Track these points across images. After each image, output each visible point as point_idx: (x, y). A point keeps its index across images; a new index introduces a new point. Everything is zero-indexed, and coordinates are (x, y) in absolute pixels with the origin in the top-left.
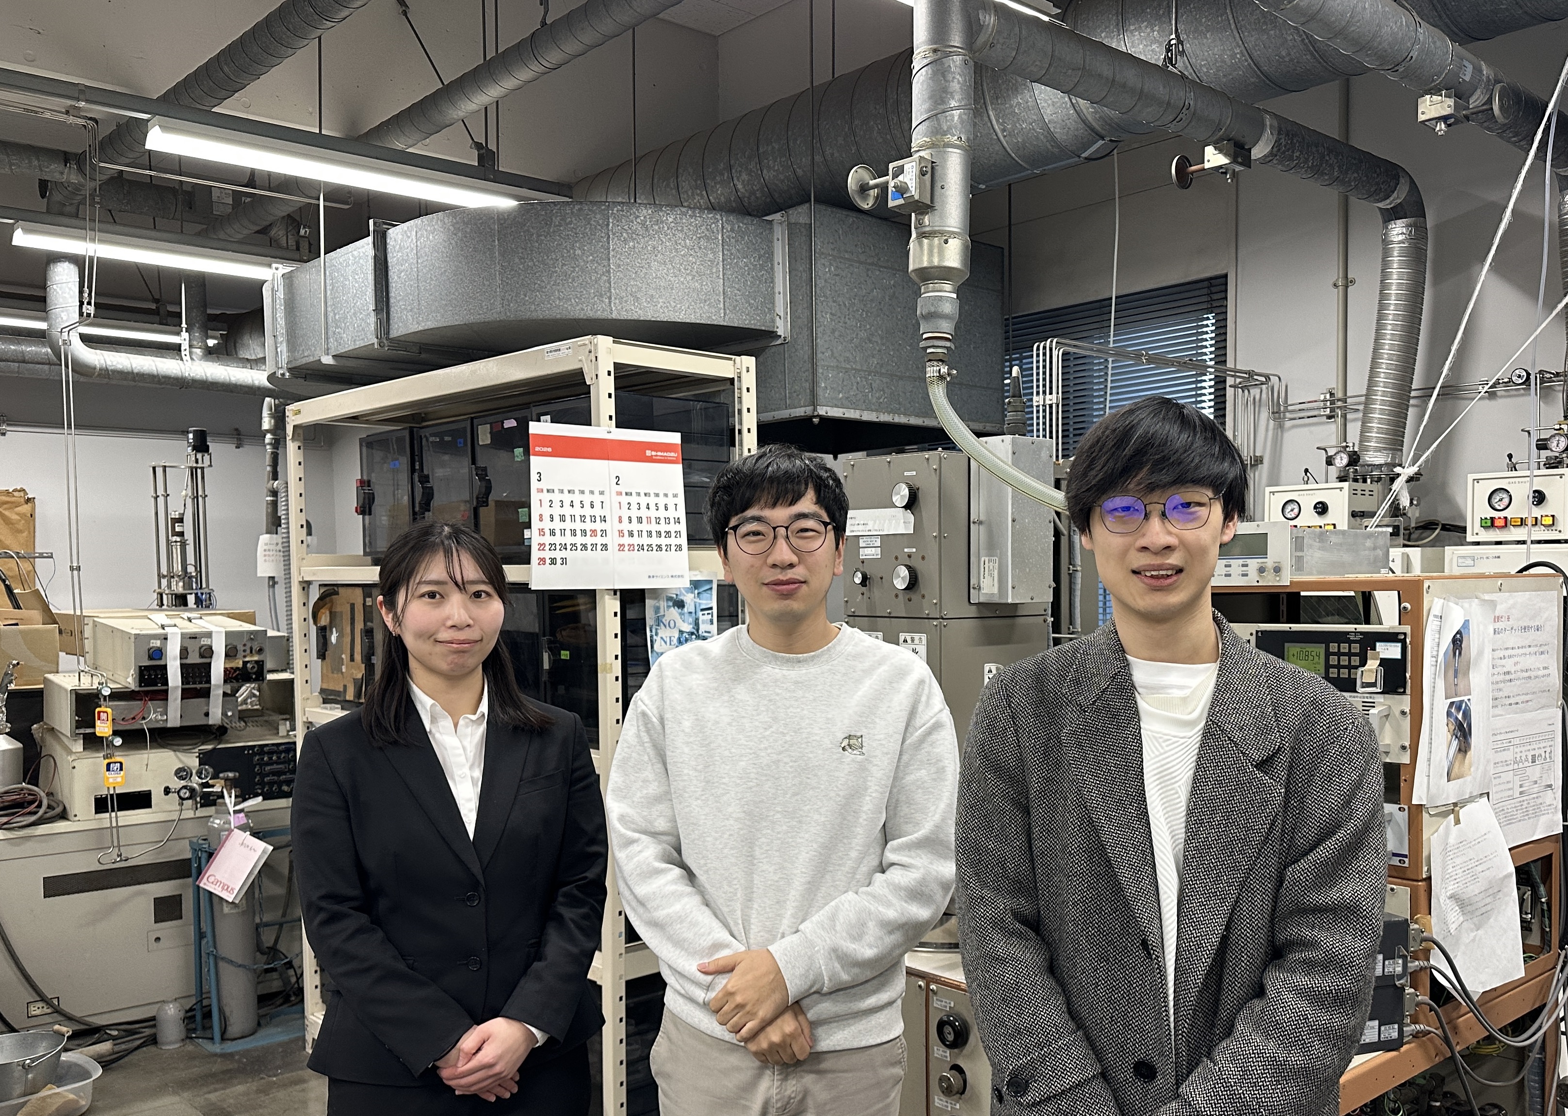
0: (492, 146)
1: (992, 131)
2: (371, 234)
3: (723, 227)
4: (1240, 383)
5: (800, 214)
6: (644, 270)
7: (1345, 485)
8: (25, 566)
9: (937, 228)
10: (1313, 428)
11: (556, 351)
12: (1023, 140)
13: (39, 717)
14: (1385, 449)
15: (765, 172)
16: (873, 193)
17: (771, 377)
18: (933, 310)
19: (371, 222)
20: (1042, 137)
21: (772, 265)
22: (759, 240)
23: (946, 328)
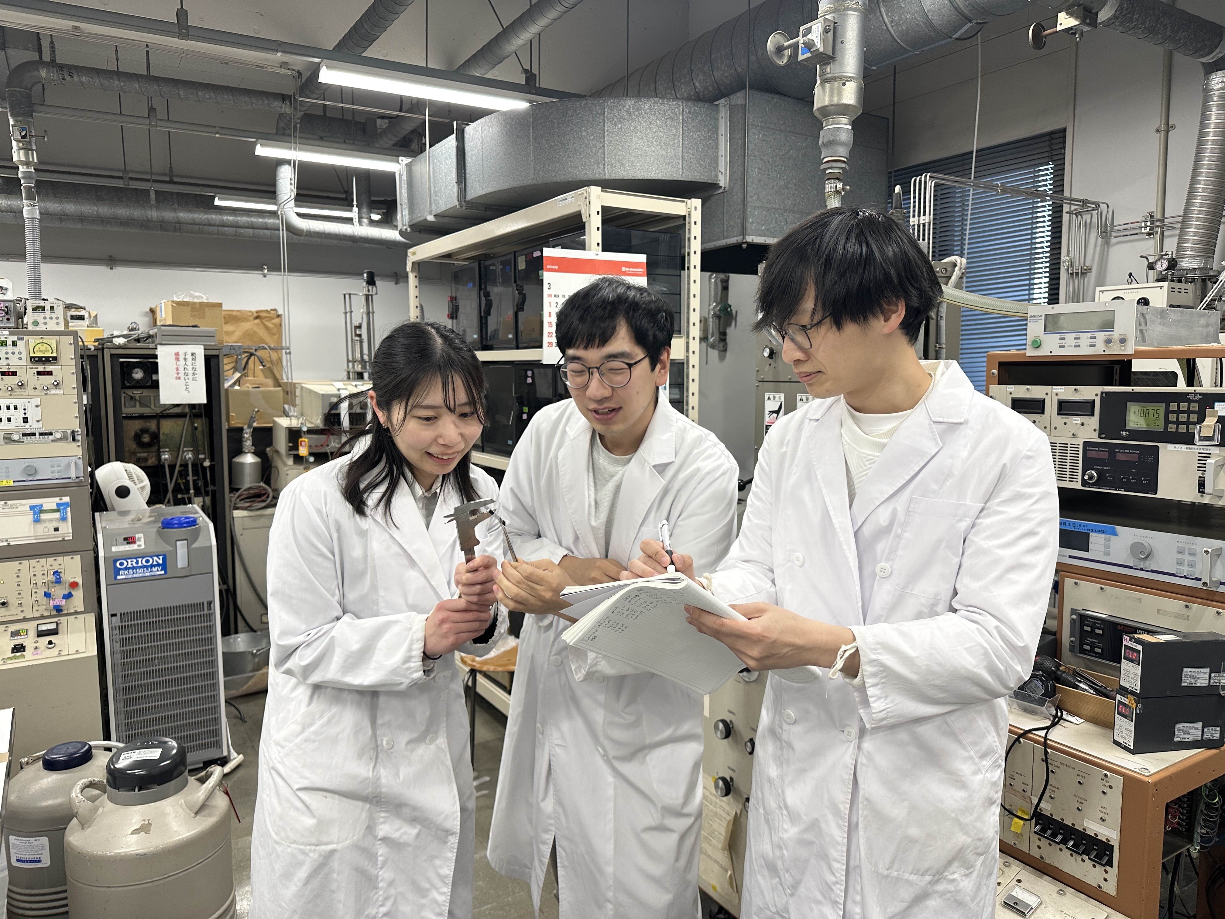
0: (535, 71)
1: (883, 23)
2: (455, 132)
3: (683, 110)
4: (1075, 210)
5: (738, 99)
6: (628, 144)
7: (1165, 284)
8: (274, 356)
9: (837, 75)
10: (1134, 244)
11: (564, 200)
12: (907, 28)
13: (270, 443)
14: (1199, 256)
15: (715, 72)
16: (788, 52)
17: (714, 217)
18: (832, 139)
19: (455, 123)
20: (922, 24)
21: (717, 136)
22: (709, 119)
23: (843, 152)
